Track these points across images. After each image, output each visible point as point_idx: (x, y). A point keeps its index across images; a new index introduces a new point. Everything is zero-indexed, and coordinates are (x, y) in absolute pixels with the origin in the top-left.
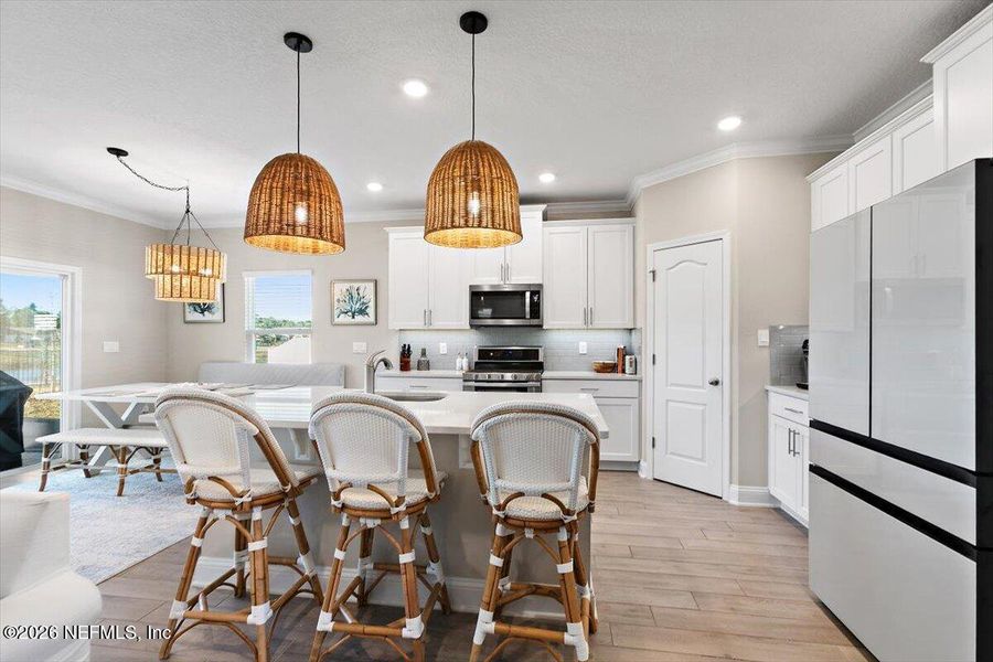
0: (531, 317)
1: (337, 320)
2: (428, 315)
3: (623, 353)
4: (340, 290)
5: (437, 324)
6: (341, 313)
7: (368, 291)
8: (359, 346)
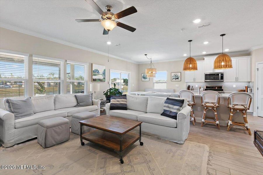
0: (221, 79)
1: (172, 80)
2: (194, 79)
3: (247, 88)
4: (173, 74)
5: (196, 81)
6: (173, 79)
7: (179, 74)
8: (177, 85)
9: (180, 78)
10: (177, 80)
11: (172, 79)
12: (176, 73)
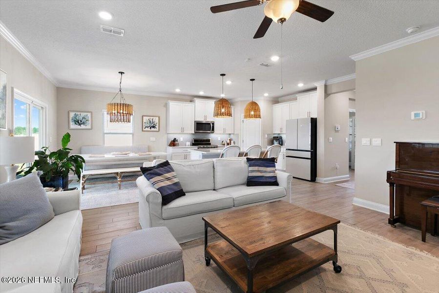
0: (211, 130)
1: (144, 130)
4: (146, 119)
5: (185, 132)
6: (146, 127)
7: (156, 120)
8: (153, 139)
9: (157, 127)
10: (152, 129)
11: (144, 127)
12: (152, 118)
